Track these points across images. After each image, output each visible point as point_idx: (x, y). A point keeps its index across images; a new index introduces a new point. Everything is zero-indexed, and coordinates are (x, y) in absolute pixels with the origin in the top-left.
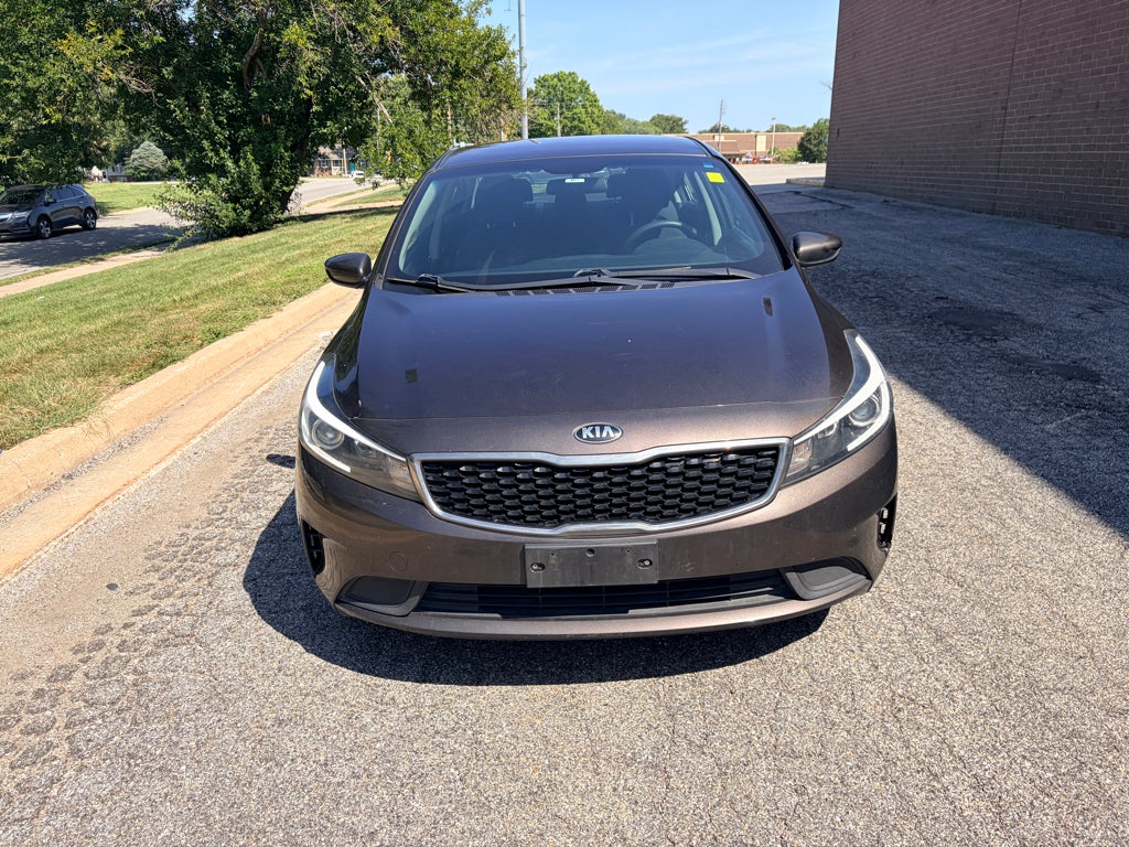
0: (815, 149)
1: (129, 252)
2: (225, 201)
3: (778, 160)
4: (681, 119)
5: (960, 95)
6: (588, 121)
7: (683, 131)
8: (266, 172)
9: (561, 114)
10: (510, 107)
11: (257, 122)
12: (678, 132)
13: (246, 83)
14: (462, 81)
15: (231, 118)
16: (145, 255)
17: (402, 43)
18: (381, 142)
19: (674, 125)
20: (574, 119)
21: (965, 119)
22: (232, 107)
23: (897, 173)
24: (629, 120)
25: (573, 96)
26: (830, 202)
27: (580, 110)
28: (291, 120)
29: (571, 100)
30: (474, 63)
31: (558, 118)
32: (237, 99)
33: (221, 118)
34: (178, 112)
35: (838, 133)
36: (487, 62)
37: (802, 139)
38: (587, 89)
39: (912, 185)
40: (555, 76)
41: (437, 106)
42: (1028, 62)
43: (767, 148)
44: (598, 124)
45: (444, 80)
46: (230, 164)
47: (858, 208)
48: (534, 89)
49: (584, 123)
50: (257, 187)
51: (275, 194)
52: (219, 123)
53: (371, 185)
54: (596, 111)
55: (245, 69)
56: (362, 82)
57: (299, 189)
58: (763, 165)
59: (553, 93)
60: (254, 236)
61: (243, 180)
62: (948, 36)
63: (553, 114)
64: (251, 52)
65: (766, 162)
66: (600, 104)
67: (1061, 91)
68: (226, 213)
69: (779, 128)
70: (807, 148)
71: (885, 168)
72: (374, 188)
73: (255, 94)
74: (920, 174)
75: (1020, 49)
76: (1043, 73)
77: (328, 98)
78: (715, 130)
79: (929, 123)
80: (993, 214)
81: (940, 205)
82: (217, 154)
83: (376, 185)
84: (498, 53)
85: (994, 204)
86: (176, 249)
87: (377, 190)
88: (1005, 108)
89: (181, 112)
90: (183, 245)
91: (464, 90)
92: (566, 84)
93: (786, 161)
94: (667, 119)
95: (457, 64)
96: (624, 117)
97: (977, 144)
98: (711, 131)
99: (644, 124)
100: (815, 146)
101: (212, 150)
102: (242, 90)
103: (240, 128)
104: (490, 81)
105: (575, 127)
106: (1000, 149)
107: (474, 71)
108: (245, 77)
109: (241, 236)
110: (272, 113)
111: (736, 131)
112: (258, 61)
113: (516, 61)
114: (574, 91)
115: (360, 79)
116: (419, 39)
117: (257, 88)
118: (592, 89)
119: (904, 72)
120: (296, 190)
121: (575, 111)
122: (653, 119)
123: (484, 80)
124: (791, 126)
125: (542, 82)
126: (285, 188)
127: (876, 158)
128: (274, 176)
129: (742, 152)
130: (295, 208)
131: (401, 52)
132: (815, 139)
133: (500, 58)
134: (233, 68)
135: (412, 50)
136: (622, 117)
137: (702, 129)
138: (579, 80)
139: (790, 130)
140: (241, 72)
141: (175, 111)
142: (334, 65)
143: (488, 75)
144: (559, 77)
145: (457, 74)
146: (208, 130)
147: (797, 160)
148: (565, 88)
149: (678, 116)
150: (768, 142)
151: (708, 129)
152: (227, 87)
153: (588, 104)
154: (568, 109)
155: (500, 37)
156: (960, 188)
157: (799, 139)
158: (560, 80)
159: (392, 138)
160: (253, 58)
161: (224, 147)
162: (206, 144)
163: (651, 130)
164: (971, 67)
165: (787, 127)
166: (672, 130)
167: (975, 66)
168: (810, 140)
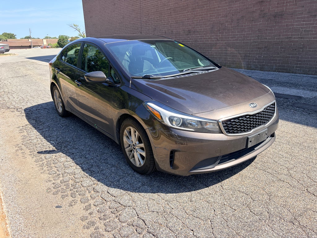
0: (63, 44)
3: (52, 47)
4: (13, 34)
5: (127, 29)
7: (15, 38)
12: (13, 38)
19: (11, 36)
42: (145, 22)
43: (47, 43)
58: (47, 49)
62: (121, 14)
65: (48, 48)
67: (155, 29)
70: (60, 44)
75: (143, 18)
76: (150, 24)
88: (141, 33)
93: (54, 47)
94: (8, 34)
98: (25, 38)
100: (63, 43)
111: (34, 38)
122: (3, 34)
129: (40, 45)
132: (62, 41)
137: (21, 38)
147: (57, 47)
149: (12, 33)
150: (47, 42)
151: (24, 37)
157: (57, 41)
163: (4, 38)
164: (129, 22)
165: (50, 37)
166: (11, 38)
167: (130, 22)
168: (61, 41)
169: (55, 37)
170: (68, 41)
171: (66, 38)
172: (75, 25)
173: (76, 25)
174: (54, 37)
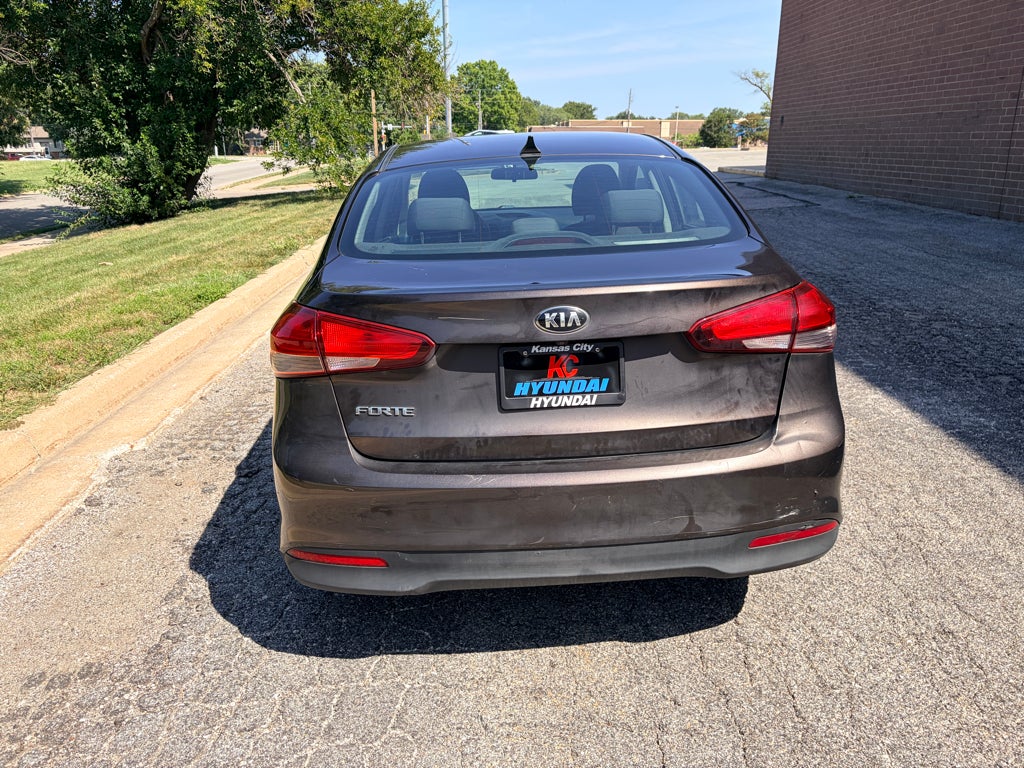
0: (715, 135)
1: (20, 239)
2: (123, 185)
4: (590, 106)
5: (949, 80)
6: (507, 106)
7: (592, 117)
8: (167, 154)
9: (482, 100)
10: (435, 89)
11: (158, 99)
12: (588, 118)
13: (146, 56)
14: (382, 59)
15: (128, 95)
16: (36, 243)
17: (317, 15)
18: (294, 123)
19: (583, 112)
20: (494, 105)
21: (956, 107)
22: (128, 83)
23: (861, 166)
24: (543, 106)
25: (493, 83)
26: (785, 196)
27: (499, 96)
28: (196, 99)
29: (491, 86)
30: (395, 39)
31: (479, 103)
32: (134, 74)
33: (115, 95)
34: (67, 88)
35: (782, 121)
36: (410, 39)
37: (704, 126)
38: (506, 76)
39: (880, 180)
40: (477, 64)
41: (355, 85)
43: (670, 134)
44: (516, 109)
45: (363, 57)
46: (126, 145)
47: (825, 206)
48: (457, 76)
49: (503, 108)
50: (156, 170)
51: (177, 178)
52: (115, 101)
53: (281, 170)
54: (514, 97)
55: (144, 41)
56: (274, 59)
57: (207, 172)
59: (474, 79)
60: (154, 224)
61: (142, 162)
63: (474, 99)
64: (150, 24)
66: (518, 91)
68: (123, 197)
69: (682, 116)
70: (707, 135)
71: (844, 160)
72: (285, 173)
73: (153, 69)
74: (893, 168)
77: (237, 75)
78: (624, 116)
79: (904, 111)
80: (999, 218)
81: (920, 204)
82: (112, 134)
83: (287, 170)
84: (422, 29)
85: (1001, 207)
86: (67, 237)
87: (288, 175)
89: (70, 88)
90: (74, 234)
91: (384, 69)
92: (487, 72)
93: (688, 146)
94: (578, 106)
95: (377, 41)
96: (539, 103)
97: (974, 136)
98: (618, 118)
99: (558, 110)
100: (715, 132)
101: (105, 130)
102: (139, 63)
103: (140, 106)
104: (413, 60)
105: (495, 112)
106: (1010, 143)
107: (395, 48)
108: (145, 51)
109: (141, 223)
110: (173, 89)
111: (640, 118)
112: (158, 33)
113: (440, 38)
114: (494, 79)
115: (271, 55)
116: (335, 11)
117: (157, 63)
118: (511, 77)
119: (869, 55)
120: (205, 174)
121: (495, 97)
122: (565, 105)
123: (407, 59)
124: (690, 114)
125: (465, 70)
126: (190, 172)
127: (832, 149)
128: (176, 158)
130: (203, 192)
131: (315, 25)
132: (715, 126)
133: (424, 35)
134: (129, 40)
135: (327, 23)
136: (537, 103)
137: (610, 116)
138: (499, 69)
139: (689, 118)
140: (140, 44)
141: (63, 87)
142: (243, 39)
143: (410, 52)
144: (480, 65)
145: (377, 51)
146: (101, 107)
147: (697, 145)
148: (486, 76)
149: (588, 103)
150: (672, 128)
151: (615, 115)
152: (123, 61)
153: (507, 90)
154: (489, 95)
155: (422, 13)
156: (949, 186)
157: (700, 126)
158: (481, 68)
159: (305, 119)
160: (152, 30)
161: (120, 127)
162: (97, 122)
163: (564, 116)
164: (965, 48)
165: (687, 115)
166: (582, 116)
167: (971, 47)
168: (710, 127)
169: (700, 115)
170: (734, 127)
171: (729, 117)
172: (757, 75)
173: (760, 74)
174: (698, 114)
